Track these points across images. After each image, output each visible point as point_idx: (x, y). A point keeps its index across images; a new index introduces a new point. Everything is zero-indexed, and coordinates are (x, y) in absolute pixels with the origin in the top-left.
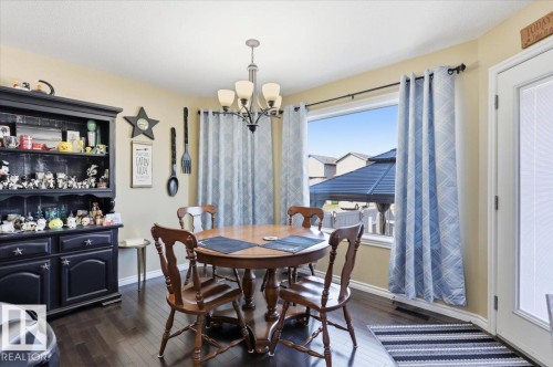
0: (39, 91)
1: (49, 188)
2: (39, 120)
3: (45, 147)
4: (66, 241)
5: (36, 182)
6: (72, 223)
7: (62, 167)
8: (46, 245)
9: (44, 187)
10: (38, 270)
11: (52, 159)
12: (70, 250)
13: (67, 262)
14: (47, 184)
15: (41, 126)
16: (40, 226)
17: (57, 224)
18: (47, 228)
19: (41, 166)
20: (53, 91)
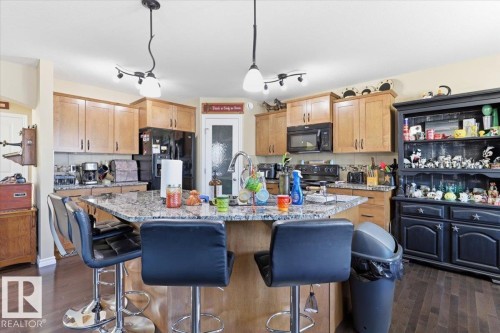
0: (439, 95)
1: (445, 167)
2: (442, 116)
3: (444, 136)
4: (455, 211)
5: (437, 163)
6: (464, 198)
7: (460, 151)
8: (441, 211)
9: (442, 167)
10: (435, 228)
11: (451, 145)
12: (459, 219)
13: (456, 229)
14: (445, 165)
15: (444, 120)
16: (438, 196)
17: (451, 197)
18: (443, 198)
19: (443, 151)
20: (450, 90)
